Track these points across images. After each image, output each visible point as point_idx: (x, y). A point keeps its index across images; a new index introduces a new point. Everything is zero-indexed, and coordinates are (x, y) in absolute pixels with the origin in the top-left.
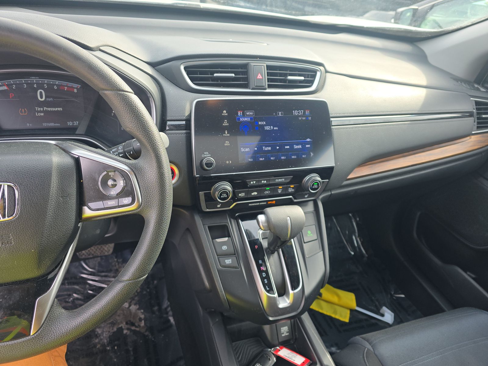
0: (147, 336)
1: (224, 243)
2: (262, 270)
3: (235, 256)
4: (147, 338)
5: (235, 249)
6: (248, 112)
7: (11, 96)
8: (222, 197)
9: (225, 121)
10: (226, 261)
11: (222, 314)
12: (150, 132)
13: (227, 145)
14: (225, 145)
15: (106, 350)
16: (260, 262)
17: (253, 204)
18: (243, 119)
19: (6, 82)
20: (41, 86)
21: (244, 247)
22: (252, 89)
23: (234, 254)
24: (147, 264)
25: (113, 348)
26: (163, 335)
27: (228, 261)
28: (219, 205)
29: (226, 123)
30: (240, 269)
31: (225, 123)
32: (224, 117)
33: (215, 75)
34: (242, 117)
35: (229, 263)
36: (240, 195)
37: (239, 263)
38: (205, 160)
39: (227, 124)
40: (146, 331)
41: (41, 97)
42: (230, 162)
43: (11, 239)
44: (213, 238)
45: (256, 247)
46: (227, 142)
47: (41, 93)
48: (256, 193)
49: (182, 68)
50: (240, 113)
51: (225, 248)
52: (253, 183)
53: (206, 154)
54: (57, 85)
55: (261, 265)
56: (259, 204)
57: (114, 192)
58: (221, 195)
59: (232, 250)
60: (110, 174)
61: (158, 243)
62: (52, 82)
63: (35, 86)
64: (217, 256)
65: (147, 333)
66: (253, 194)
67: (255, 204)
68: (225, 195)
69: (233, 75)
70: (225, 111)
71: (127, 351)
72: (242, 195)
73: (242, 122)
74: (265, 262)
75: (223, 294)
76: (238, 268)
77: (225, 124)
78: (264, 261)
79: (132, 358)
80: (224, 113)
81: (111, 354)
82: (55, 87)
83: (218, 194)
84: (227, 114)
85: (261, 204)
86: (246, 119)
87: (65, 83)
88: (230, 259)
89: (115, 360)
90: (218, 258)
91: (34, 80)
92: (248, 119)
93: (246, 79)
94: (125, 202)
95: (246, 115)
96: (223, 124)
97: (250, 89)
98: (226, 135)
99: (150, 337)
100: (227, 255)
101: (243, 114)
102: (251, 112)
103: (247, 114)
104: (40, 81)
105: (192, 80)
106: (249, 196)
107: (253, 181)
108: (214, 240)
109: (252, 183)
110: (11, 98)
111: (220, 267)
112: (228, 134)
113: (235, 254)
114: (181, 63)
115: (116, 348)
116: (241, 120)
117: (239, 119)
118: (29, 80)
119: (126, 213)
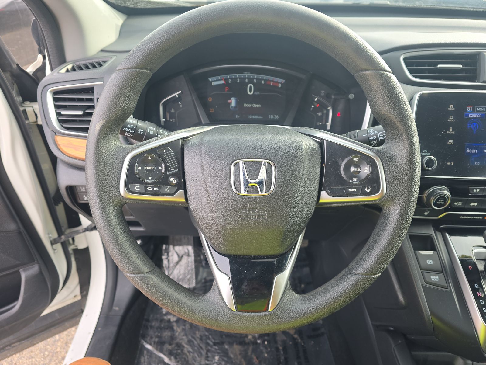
0: (296, 339)
1: (429, 257)
2: (479, 296)
3: (442, 273)
4: (296, 341)
5: (442, 264)
6: (480, 107)
7: (226, 89)
8: (438, 203)
9: (451, 116)
10: (432, 277)
11: (404, 336)
12: (408, 115)
13: (450, 143)
14: (448, 143)
15: (257, 343)
16: (476, 286)
17: (466, 217)
18: (473, 115)
19: (224, 77)
20: (251, 81)
21: (453, 264)
22: (481, 83)
23: (441, 270)
24: (386, 260)
25: (263, 342)
26: (313, 342)
27: (435, 278)
28: (427, 212)
29: (452, 118)
30: (448, 290)
31: (450, 118)
32: (451, 113)
33: (439, 66)
34: (471, 113)
35: (435, 280)
36: (456, 204)
37: (447, 283)
38: (425, 159)
39: (453, 121)
40: (295, 334)
41: (250, 91)
42: (452, 164)
43: (265, 214)
44: (416, 249)
45: (470, 268)
46: (450, 140)
47: (250, 87)
48: (476, 204)
49: (402, 58)
50: (469, 109)
51: (430, 263)
52: (477, 191)
53: (425, 153)
54: (265, 80)
55: (478, 290)
56: (473, 217)
57: (357, 179)
58: (437, 200)
59: (439, 266)
60: (354, 159)
61: (400, 239)
62: (260, 76)
63: (247, 80)
64: (421, 270)
65: (296, 336)
66: (472, 204)
67: (468, 217)
68: (442, 202)
69: (461, 66)
70: (451, 106)
71: (277, 349)
72: (459, 205)
73: (471, 118)
74: (483, 288)
75: (428, 314)
76: (447, 289)
77: (451, 120)
78: (481, 286)
79: (283, 358)
80: (451, 107)
81: (262, 348)
82: (263, 82)
83: (434, 200)
84: (453, 109)
85: (475, 218)
86: (476, 116)
87: (271, 78)
88: (436, 276)
89: (266, 355)
90: (422, 272)
91: (247, 75)
92: (479, 116)
93: (475, 71)
94: (368, 190)
95: (477, 111)
96: (449, 120)
97: (479, 82)
98: (450, 132)
99: (300, 340)
100: (432, 270)
101: (473, 109)
102: (482, 108)
103: (478, 109)
104: (251, 76)
105: (411, 71)
106: (466, 207)
107: (476, 189)
108: (417, 251)
109: (475, 191)
110: (226, 91)
111: (424, 282)
112: (452, 131)
113: (442, 272)
114: (401, 54)
115: (266, 343)
116: (470, 116)
117: (467, 115)
118: (242, 75)
119: (366, 202)
